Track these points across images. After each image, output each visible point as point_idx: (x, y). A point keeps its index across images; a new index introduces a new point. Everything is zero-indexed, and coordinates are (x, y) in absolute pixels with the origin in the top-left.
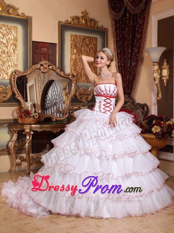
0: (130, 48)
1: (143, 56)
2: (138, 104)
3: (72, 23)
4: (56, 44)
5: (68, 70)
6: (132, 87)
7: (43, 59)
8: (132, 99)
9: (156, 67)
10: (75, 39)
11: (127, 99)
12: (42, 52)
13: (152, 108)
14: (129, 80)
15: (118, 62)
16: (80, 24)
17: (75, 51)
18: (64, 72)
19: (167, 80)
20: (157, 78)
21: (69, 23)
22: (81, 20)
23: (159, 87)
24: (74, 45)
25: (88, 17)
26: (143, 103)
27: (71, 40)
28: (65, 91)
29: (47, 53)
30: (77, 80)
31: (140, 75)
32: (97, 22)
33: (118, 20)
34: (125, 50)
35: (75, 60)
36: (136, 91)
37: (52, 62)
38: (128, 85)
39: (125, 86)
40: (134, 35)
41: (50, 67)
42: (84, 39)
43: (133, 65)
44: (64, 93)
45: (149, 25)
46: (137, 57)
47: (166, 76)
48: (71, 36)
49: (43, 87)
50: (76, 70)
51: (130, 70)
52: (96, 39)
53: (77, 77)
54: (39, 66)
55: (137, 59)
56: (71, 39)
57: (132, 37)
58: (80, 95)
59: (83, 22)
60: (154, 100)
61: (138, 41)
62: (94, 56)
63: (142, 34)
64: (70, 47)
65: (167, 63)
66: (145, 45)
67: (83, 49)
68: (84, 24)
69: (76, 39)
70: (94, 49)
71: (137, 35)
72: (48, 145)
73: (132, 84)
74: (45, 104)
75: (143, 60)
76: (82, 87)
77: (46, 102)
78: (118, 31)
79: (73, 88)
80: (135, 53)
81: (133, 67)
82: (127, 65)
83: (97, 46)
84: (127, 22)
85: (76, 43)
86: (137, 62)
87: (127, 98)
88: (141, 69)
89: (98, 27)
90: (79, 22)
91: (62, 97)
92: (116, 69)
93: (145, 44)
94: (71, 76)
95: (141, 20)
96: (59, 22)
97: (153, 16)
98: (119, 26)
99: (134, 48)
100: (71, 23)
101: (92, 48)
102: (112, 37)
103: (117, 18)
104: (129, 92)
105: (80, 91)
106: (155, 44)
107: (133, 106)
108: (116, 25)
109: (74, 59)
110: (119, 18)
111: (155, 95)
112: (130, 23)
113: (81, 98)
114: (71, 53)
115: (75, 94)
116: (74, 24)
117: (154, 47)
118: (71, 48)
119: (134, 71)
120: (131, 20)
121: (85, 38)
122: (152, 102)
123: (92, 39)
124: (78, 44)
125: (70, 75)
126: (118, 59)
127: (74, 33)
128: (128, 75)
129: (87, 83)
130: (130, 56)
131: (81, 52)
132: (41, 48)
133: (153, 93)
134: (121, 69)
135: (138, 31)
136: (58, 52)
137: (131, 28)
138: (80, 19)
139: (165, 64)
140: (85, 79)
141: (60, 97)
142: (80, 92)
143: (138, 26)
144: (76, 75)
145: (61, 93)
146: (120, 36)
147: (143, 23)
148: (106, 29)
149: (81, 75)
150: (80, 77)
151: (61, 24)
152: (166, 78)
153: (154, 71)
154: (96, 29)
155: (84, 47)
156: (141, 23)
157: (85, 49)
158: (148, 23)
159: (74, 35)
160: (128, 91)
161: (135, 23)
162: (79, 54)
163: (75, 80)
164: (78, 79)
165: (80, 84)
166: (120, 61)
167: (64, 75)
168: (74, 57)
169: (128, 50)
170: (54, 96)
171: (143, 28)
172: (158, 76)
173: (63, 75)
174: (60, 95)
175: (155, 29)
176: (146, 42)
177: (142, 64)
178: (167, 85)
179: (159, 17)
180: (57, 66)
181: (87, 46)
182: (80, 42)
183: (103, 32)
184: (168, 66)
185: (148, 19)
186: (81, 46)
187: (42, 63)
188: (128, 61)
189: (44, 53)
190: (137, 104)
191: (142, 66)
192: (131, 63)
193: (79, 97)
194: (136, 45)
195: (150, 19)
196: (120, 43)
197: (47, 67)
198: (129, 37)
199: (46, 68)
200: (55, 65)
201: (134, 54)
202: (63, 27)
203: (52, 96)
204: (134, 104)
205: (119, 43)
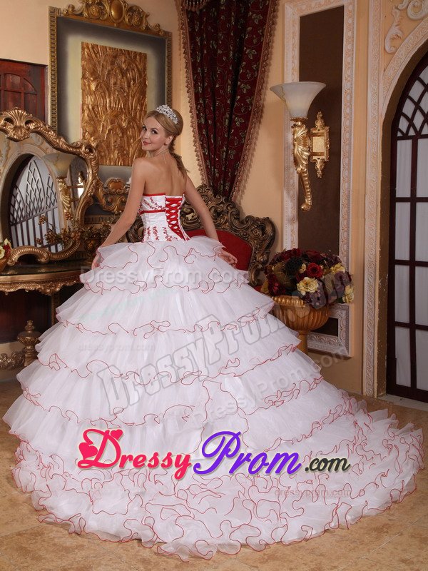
0: (230, 82)
1: (261, 102)
2: (250, 217)
3: (85, 14)
4: (44, 67)
5: (76, 133)
6: (234, 177)
7: (11, 104)
8: (234, 206)
9: (301, 132)
10: (94, 56)
11: (222, 205)
12: (8, 86)
13: (285, 228)
14: (226, 160)
15: (198, 116)
16: (105, 17)
17: (93, 87)
18: (66, 139)
19: (325, 162)
20: (304, 159)
21: (78, 13)
22: (107, 8)
23: (306, 181)
24: (91, 71)
25: (125, 2)
26: (261, 216)
27: (83, 59)
28: (63, 182)
29: (23, 89)
30: (98, 160)
31: (254, 149)
32: (147, 16)
33: (198, 13)
34: (217, 86)
35: (93, 108)
36: (244, 187)
37: (35, 114)
38: (226, 173)
39: (217, 175)
40: (239, 50)
41: (32, 126)
42: (115, 57)
43: (238, 124)
44: (61, 186)
45: (278, 27)
46: (246, 104)
47: (322, 154)
48: (83, 49)
49: (5, 171)
50: (97, 135)
51: (229, 137)
52: (144, 57)
53: (99, 152)
54: (3, 122)
55: (246, 109)
56: (84, 54)
57: (234, 55)
58: (106, 195)
59: (113, 13)
60: (290, 208)
61: (248, 67)
62: (139, 99)
63: (259, 48)
64: (80, 75)
65: (325, 122)
66: (268, 76)
67: (112, 82)
68: (116, 20)
69: (96, 56)
70: (140, 83)
71: (248, 51)
72: (30, 323)
73: (235, 169)
74: (12, 212)
75: (262, 111)
76: (112, 176)
77: (14, 206)
78: (198, 39)
79: (91, 178)
80: (243, 96)
81: (237, 129)
82: (222, 124)
83: (145, 75)
84: (222, 17)
85: (95, 65)
86: (247, 116)
87: (222, 203)
88: (258, 133)
89: (147, 28)
90: (102, 12)
91: (53, 196)
92: (193, 131)
93: (266, 74)
94: (83, 148)
95: (257, 14)
96: (53, 11)
97: (288, 7)
98: (200, 27)
99: (239, 83)
100: (81, 14)
101: (134, 80)
102: (180, 55)
103: (195, 7)
104: (227, 188)
105: (105, 186)
106: (293, 74)
107: (236, 223)
108: (191, 23)
109: (90, 107)
110: (201, 8)
111: (293, 196)
112: (229, 21)
113: (109, 204)
114: (83, 90)
115: (94, 195)
116: (89, 18)
117: (290, 81)
118: (84, 77)
119: (240, 138)
120: (233, 14)
121: (116, 54)
122: (285, 214)
123: (135, 57)
124: (99, 69)
125: (80, 147)
126: (196, 108)
127: (91, 41)
128: (225, 149)
129: (124, 165)
130: (228, 102)
131: (108, 89)
132: (5, 74)
133: (288, 193)
134: (207, 132)
135: (250, 40)
136: (50, 87)
137: (232, 34)
138: (104, 6)
139: (319, 123)
140: (118, 157)
141: (49, 195)
142: (105, 188)
143: (249, 29)
144: (97, 146)
145: (50, 185)
146: (202, 53)
147: (263, 23)
148: (168, 35)
149: (108, 146)
150: (107, 152)
151: (56, 14)
152: (324, 157)
153: (295, 140)
154: (142, 32)
155: (116, 75)
156: (256, 22)
157: (119, 82)
158: (274, 23)
159: (90, 46)
160: (224, 187)
161: (242, 21)
162: (103, 94)
163: (95, 158)
164: (102, 157)
165: (106, 168)
166: (205, 113)
167: (69, 146)
168: (89, 100)
169: (223, 88)
170: (33, 193)
171: (263, 35)
172: (305, 153)
173: (65, 147)
174: (50, 191)
175: (293, 38)
176: (271, 68)
177: (260, 122)
178: (323, 175)
179: (304, 7)
180: (49, 122)
181: (124, 74)
182: (105, 63)
183: (159, 41)
184: (327, 128)
185: (274, 11)
186: (109, 74)
187: (10, 114)
188: (224, 114)
189: (15, 89)
190: (247, 217)
191: (259, 127)
192: (231, 121)
193: (104, 200)
194: (244, 76)
195: (280, 14)
196: (203, 70)
197: (23, 124)
198: (227, 55)
199: (21, 127)
200: (44, 119)
201: (239, 97)
202: (62, 25)
203: (29, 192)
204: (238, 219)
205: (199, 70)
